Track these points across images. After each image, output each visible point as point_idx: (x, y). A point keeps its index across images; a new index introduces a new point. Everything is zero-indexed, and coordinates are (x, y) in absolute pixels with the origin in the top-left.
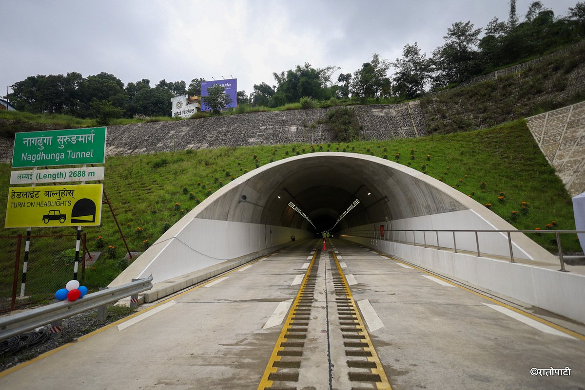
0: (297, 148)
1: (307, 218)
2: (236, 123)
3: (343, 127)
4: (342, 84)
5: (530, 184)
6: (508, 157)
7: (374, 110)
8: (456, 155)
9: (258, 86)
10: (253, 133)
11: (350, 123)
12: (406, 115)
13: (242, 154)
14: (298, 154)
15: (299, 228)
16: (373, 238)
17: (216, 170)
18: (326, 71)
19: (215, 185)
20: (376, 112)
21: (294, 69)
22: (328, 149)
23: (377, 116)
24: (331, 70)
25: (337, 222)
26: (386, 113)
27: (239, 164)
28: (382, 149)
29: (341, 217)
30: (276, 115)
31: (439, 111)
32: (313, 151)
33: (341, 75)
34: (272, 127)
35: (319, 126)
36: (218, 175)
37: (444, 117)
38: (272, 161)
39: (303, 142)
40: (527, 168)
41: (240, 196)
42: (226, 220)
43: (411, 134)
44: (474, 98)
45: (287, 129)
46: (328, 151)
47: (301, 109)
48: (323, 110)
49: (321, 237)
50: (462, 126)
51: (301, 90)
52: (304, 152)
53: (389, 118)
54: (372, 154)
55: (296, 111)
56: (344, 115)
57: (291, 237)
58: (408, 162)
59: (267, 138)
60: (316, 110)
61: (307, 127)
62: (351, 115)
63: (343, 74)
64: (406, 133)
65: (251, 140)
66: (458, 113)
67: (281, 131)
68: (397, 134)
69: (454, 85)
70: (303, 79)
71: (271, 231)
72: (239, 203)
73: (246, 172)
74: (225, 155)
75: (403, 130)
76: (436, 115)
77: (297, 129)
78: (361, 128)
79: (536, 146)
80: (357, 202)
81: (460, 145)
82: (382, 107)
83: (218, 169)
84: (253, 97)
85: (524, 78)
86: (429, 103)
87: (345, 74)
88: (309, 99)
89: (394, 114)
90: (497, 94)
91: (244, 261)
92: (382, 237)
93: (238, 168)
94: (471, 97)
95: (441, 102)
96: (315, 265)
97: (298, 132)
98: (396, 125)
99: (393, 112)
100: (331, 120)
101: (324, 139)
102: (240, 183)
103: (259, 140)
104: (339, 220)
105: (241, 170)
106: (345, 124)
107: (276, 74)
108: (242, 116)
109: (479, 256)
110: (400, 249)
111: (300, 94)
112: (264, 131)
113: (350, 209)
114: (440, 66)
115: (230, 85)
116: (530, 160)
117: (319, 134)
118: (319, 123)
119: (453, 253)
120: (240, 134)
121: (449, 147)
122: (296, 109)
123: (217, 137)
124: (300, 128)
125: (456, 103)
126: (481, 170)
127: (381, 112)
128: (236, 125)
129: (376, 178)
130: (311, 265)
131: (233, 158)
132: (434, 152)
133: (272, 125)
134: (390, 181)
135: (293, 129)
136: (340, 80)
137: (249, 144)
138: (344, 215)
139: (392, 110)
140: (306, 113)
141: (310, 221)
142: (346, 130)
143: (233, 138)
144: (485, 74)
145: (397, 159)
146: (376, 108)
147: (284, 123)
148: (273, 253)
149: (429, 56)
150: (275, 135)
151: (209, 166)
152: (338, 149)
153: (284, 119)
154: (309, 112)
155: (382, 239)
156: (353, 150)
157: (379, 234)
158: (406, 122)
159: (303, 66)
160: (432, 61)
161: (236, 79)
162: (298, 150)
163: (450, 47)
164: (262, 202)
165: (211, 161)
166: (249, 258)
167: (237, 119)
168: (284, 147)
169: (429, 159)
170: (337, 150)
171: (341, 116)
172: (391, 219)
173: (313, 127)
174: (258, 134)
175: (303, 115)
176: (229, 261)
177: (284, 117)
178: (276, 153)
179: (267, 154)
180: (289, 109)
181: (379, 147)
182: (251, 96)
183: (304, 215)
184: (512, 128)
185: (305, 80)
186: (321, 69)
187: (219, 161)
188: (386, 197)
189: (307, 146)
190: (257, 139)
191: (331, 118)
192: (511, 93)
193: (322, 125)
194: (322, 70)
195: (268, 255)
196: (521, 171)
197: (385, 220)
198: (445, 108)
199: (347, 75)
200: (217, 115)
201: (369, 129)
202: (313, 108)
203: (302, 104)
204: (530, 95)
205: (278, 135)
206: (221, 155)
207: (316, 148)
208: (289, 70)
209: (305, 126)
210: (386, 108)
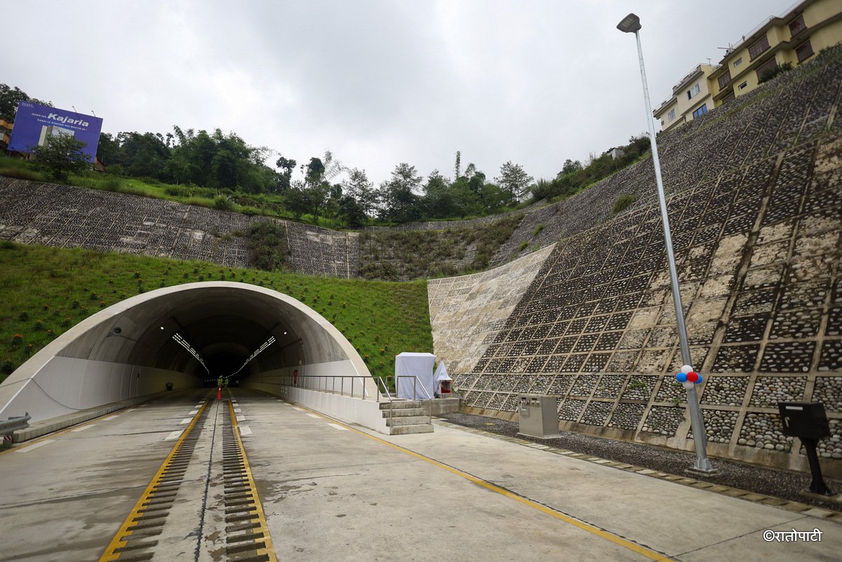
0: (200, 269)
1: (197, 356)
2: (99, 205)
3: (267, 248)
4: (281, 170)
5: (412, 339)
6: (407, 313)
7: (308, 233)
8: (369, 305)
9: (141, 136)
10: (130, 228)
11: (276, 244)
12: (342, 247)
13: (114, 267)
14: (201, 279)
15: (181, 370)
16: (284, 385)
17: (71, 288)
18: (259, 151)
19: (73, 311)
20: (311, 235)
21: (211, 133)
22: (243, 278)
23: (310, 241)
24: (267, 152)
25: (245, 364)
26: (322, 240)
27: (111, 282)
28: (303, 288)
29: (252, 357)
30: (173, 208)
31: (373, 250)
32: (223, 279)
33: (282, 159)
34: (165, 225)
35: (236, 239)
36: (77, 297)
37: (377, 258)
38: (163, 286)
39: (210, 257)
40: (417, 325)
41: (114, 328)
42: (87, 358)
43: (342, 270)
44: (405, 246)
45: (188, 234)
46: (242, 281)
47: (214, 208)
48: (244, 218)
49: (215, 385)
50: (388, 273)
51: (217, 166)
52: (210, 278)
53: (324, 246)
54: (290, 294)
55: (206, 209)
56: (271, 232)
57: (167, 385)
58: (324, 307)
59: (155, 242)
60: (235, 216)
61: (219, 237)
62: (278, 233)
63: (285, 157)
64: (337, 268)
65: (127, 240)
66: (390, 258)
67: (178, 235)
68: (328, 268)
69: (394, 224)
70: (222, 152)
71: (139, 374)
72: (108, 336)
73: (123, 298)
74: (84, 264)
75: (335, 264)
76: (371, 254)
77: (204, 236)
78: (289, 253)
79: (427, 307)
80: (272, 340)
81: (376, 295)
82: (319, 231)
83: (75, 287)
84: (123, 139)
85: (444, 238)
86: (367, 238)
87: (288, 159)
88: (227, 199)
89: (330, 243)
90: (423, 246)
91: (104, 411)
92: (295, 384)
93: (111, 289)
94: (403, 244)
95: (378, 241)
96: (200, 420)
97: (204, 242)
98: (329, 257)
99: (330, 240)
100: (254, 235)
101: (240, 259)
102: (116, 314)
103: (140, 242)
104: (248, 361)
105: (115, 292)
106: (270, 245)
107: (179, 129)
108: (111, 196)
109: (352, 396)
110: (304, 395)
111: (214, 171)
112: (150, 228)
113: (263, 347)
114: (386, 198)
115: (87, 124)
116: (420, 318)
117: (234, 250)
118: (238, 235)
119: (340, 395)
120: (106, 226)
121: (367, 295)
122: (207, 207)
123: (58, 221)
124: (208, 236)
125: (391, 246)
126: (384, 322)
127: (317, 236)
128: (98, 209)
129: (292, 318)
130: (193, 422)
131: (99, 272)
132: (352, 298)
133: (164, 223)
134: (304, 325)
135: (198, 235)
136: (279, 164)
137: (122, 245)
138: (256, 354)
139: (329, 238)
140: (220, 217)
141: (201, 361)
142: (269, 253)
143: (90, 230)
144: (422, 222)
145: (314, 305)
146: (312, 231)
147: (186, 224)
148: (141, 404)
149: (376, 187)
150: (168, 239)
151: (58, 279)
152: (254, 280)
153: (185, 217)
154: (225, 216)
155: (295, 386)
156: (271, 285)
157: (292, 380)
158: (341, 255)
159: (226, 134)
160: (377, 193)
161: (102, 119)
162: (202, 272)
163: (397, 183)
164: (136, 336)
165: (61, 271)
166: (110, 409)
167: (102, 199)
168: (182, 264)
169: (344, 307)
170: (253, 282)
171: (267, 233)
172: (304, 363)
173: (228, 239)
174: (139, 231)
175: (216, 218)
176: (81, 411)
177: (186, 214)
178: (169, 272)
179: (155, 272)
180: (194, 204)
181: (301, 285)
182: (119, 136)
183: (193, 352)
184: (418, 286)
185: (225, 155)
186: (253, 147)
187: (74, 272)
188: (301, 339)
189: (214, 268)
190: (136, 239)
191: (253, 232)
192: (432, 249)
193: (240, 239)
194: (255, 149)
195: (137, 406)
196: (412, 327)
197: (299, 365)
198: (380, 248)
199: (291, 161)
200: (60, 182)
201: (298, 256)
202: (231, 211)
203: (217, 203)
204: (443, 257)
205: (173, 240)
206: (76, 263)
207: (227, 274)
208: (202, 129)
209: (217, 236)
210: (323, 233)
